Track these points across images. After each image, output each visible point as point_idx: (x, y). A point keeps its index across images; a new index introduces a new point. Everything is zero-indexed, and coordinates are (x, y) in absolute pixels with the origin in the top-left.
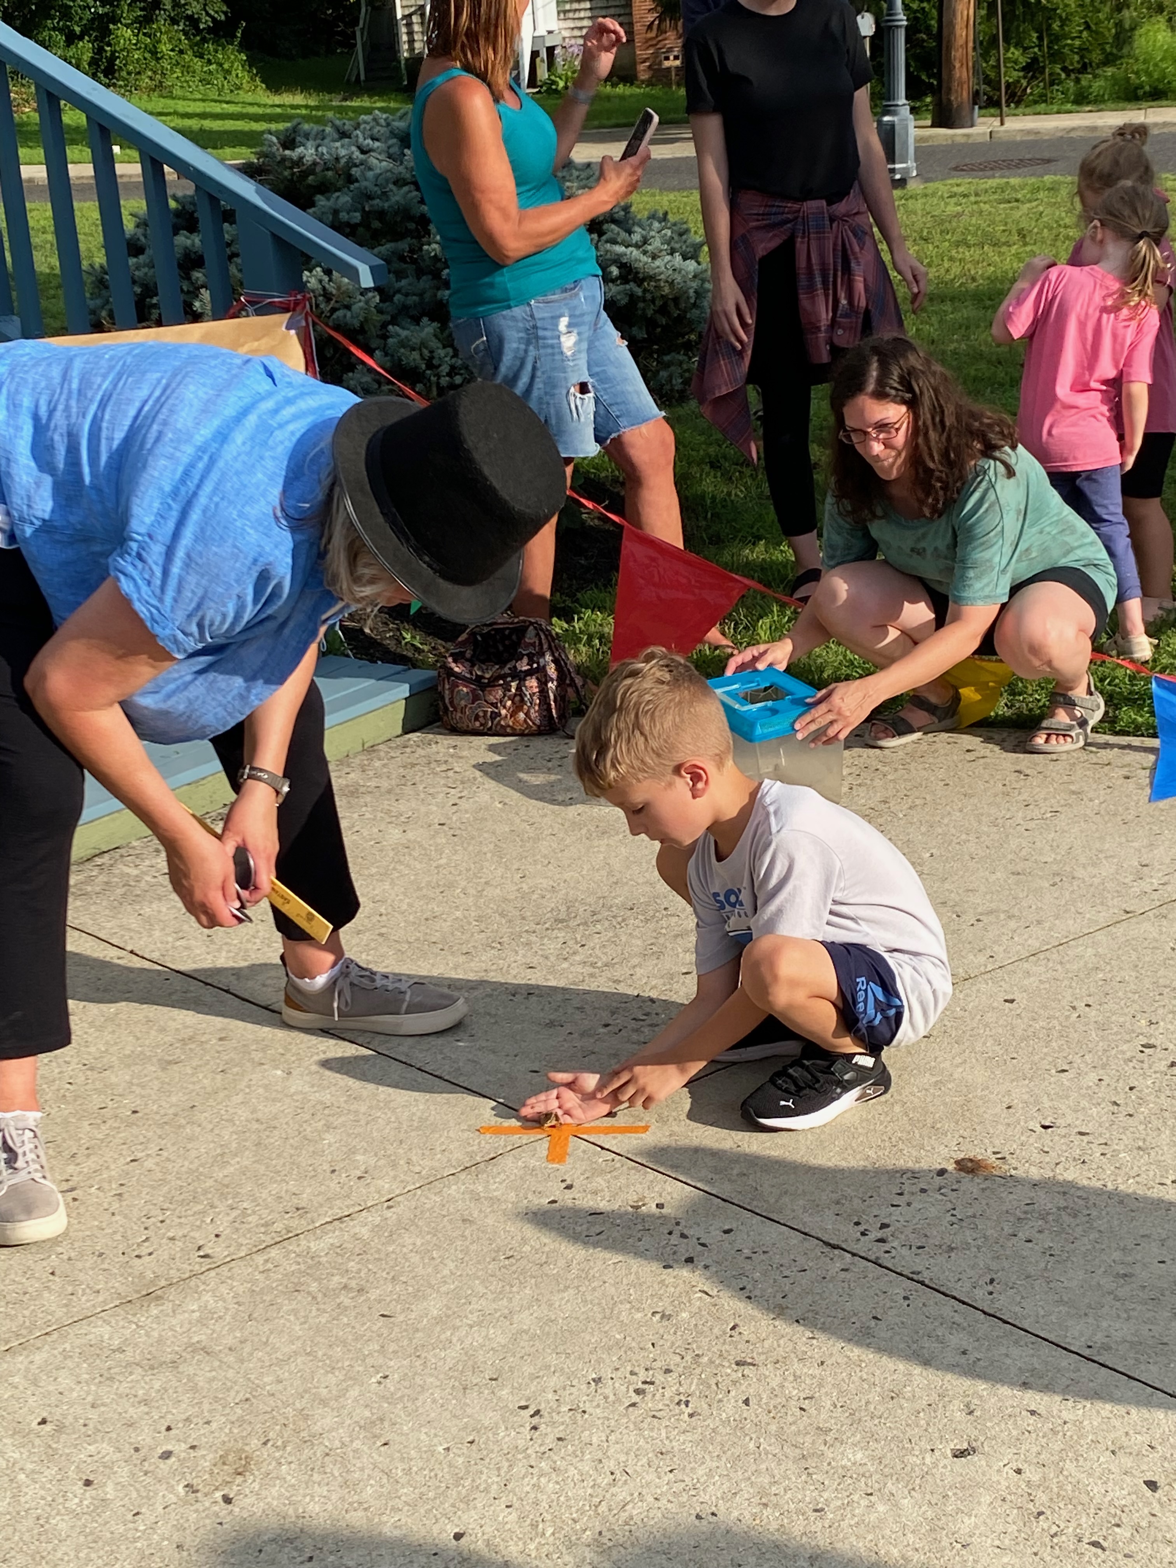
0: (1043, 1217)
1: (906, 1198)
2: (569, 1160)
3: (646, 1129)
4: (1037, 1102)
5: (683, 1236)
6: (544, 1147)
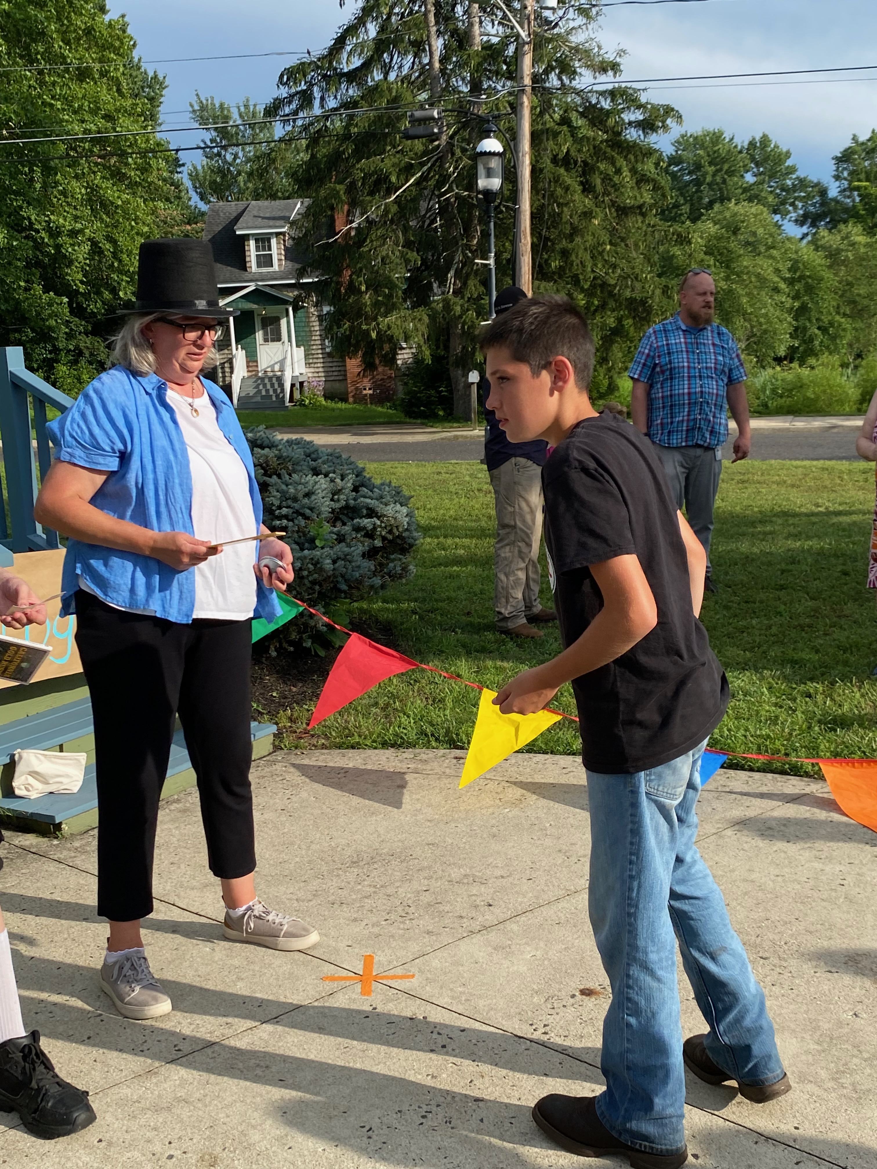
1: (557, 1010)
2: (373, 994)
3: (413, 976)
5: (439, 1034)
6: (358, 987)
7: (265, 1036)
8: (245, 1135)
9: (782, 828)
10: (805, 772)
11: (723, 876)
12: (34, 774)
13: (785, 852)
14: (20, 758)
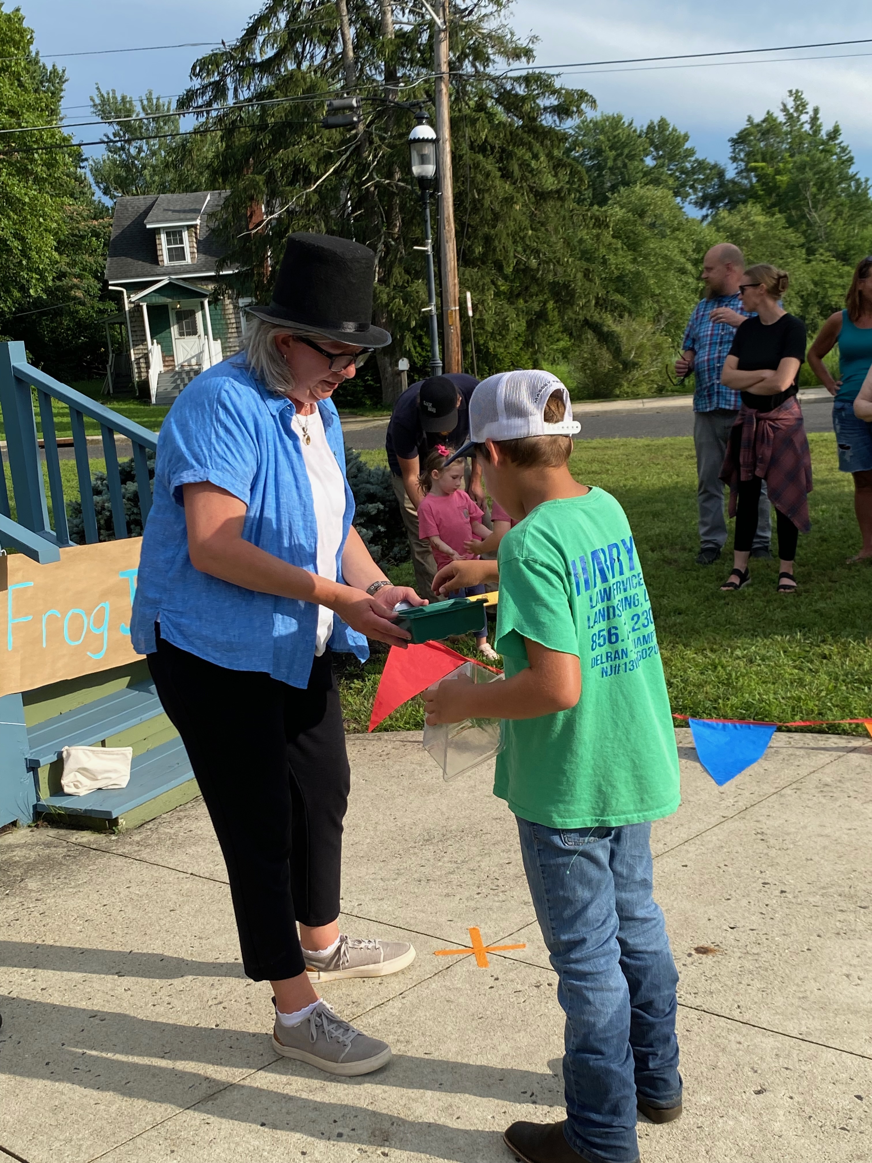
0: (750, 972)
3: (524, 946)
4: (723, 916)
6: (473, 958)
7: (395, 1011)
8: (409, 1109)
9: (839, 784)
10: (843, 730)
11: (797, 833)
12: (83, 771)
13: (850, 807)
14: (69, 755)
